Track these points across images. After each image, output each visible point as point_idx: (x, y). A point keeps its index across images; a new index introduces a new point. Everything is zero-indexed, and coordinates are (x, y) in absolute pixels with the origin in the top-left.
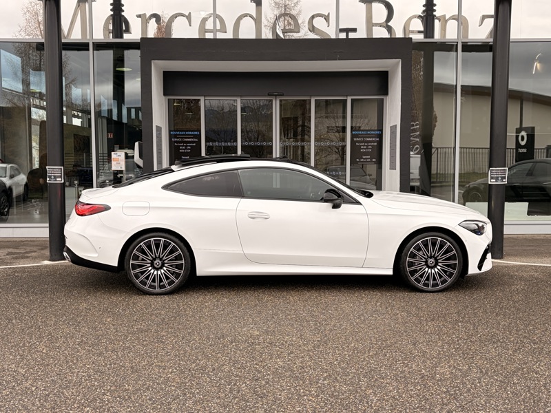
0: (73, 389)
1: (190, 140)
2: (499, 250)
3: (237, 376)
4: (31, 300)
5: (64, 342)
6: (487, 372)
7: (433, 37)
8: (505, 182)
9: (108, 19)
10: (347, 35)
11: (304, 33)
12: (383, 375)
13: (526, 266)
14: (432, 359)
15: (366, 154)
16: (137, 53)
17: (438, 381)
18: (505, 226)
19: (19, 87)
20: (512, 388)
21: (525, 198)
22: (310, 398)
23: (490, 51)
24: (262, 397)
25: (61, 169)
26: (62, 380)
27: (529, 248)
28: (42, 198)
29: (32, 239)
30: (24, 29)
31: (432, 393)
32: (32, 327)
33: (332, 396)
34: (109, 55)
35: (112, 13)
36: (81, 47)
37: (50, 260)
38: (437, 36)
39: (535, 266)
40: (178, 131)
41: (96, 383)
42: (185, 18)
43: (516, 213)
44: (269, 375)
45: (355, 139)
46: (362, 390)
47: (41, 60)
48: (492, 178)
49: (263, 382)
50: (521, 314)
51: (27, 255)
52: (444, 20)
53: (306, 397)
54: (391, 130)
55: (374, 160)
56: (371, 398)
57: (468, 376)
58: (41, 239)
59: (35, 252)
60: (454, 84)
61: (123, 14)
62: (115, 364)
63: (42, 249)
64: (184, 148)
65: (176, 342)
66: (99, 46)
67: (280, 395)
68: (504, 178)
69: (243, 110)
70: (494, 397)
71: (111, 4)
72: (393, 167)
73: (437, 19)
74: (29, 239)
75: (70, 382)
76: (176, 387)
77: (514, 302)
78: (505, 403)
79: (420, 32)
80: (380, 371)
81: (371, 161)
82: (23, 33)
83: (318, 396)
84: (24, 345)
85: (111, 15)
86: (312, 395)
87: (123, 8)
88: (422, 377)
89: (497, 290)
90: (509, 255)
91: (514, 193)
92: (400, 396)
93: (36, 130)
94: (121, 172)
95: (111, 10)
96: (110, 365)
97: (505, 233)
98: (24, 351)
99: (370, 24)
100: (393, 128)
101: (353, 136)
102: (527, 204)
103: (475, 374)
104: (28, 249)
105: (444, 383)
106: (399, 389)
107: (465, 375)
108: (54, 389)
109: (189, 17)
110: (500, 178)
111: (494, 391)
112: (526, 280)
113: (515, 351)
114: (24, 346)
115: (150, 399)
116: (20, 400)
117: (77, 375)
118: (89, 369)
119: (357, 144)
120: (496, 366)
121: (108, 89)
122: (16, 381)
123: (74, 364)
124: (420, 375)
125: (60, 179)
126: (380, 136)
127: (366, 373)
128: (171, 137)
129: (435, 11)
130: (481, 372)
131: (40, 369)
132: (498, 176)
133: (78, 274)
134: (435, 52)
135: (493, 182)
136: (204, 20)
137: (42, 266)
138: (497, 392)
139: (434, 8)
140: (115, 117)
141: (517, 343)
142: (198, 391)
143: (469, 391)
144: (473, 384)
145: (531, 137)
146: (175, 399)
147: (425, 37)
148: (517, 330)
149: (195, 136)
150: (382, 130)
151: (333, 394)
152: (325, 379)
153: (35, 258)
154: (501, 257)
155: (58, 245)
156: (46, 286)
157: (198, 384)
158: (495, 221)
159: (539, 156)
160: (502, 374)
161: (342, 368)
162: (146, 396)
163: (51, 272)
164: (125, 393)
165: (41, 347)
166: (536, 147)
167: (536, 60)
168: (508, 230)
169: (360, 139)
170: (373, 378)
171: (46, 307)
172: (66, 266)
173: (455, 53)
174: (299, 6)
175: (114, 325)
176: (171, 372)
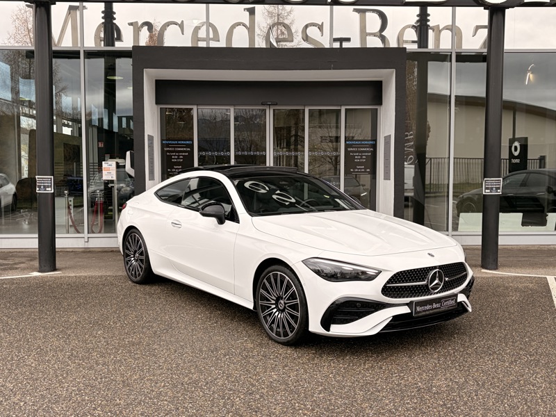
0: (62, 404)
1: (182, 149)
2: (494, 260)
3: (231, 390)
4: (19, 312)
5: (53, 356)
6: (483, 385)
7: (427, 47)
8: (500, 192)
9: (99, 27)
10: (341, 45)
11: (298, 43)
12: (379, 388)
13: (520, 278)
14: (428, 371)
15: (360, 164)
16: (129, 61)
17: (435, 393)
18: (499, 237)
19: (8, 96)
20: (508, 400)
21: (518, 209)
22: (306, 412)
23: (484, 61)
24: (256, 412)
25: (51, 178)
26: (51, 395)
27: (523, 259)
28: (31, 208)
29: (20, 250)
30: (13, 37)
31: (429, 407)
32: (20, 340)
34: (100, 63)
35: (103, 21)
36: (72, 55)
37: (39, 272)
38: (431, 46)
39: (530, 277)
40: (170, 140)
41: (86, 398)
42: (177, 27)
43: (510, 223)
44: (263, 388)
45: (349, 149)
46: (358, 404)
47: (30, 68)
48: (487, 188)
49: (258, 396)
50: (517, 326)
51: (16, 266)
52: (438, 30)
53: (301, 411)
54: (385, 140)
55: (368, 170)
56: (367, 412)
57: (464, 389)
58: (30, 250)
59: (23, 263)
60: (448, 94)
61: (114, 21)
62: (106, 378)
63: (31, 260)
64: (176, 157)
65: (168, 355)
66: (91, 54)
67: (275, 409)
68: (499, 188)
69: (236, 119)
70: (490, 410)
71: (103, 12)
72: (387, 177)
73: (431, 28)
75: (60, 396)
76: (169, 402)
77: (510, 313)
79: (413, 42)
80: (376, 384)
81: (365, 172)
82: (12, 41)
83: (313, 410)
84: (12, 358)
85: (103, 23)
86: (307, 409)
87: (115, 16)
88: (418, 391)
89: (493, 301)
90: (504, 266)
91: (509, 204)
92: (397, 410)
93: (25, 138)
94: (112, 182)
95: (103, 18)
96: (101, 378)
97: (499, 244)
98: (12, 365)
99: (364, 34)
100: (387, 139)
101: (347, 146)
102: (521, 214)
103: (471, 386)
104: (17, 260)
105: (441, 396)
106: (396, 402)
107: (461, 388)
108: (43, 404)
109: (181, 26)
110: (494, 189)
111: (491, 404)
112: (521, 291)
113: (511, 363)
114: (13, 360)
117: (67, 390)
118: (79, 383)
119: (351, 154)
120: (493, 378)
121: (99, 98)
122: (3, 396)
123: (64, 378)
124: (416, 388)
125: (50, 189)
126: (375, 146)
127: (362, 386)
128: (163, 146)
129: (429, 21)
130: (478, 385)
131: (29, 383)
132: (493, 187)
133: (67, 285)
134: (429, 63)
135: (487, 192)
136: (197, 29)
137: (31, 277)
138: (494, 404)
139: (428, 18)
140: (106, 127)
141: (513, 355)
142: (191, 405)
143: (466, 403)
144: (469, 397)
145: (524, 148)
147: (419, 47)
148: (513, 342)
149: (187, 146)
150: (376, 141)
151: (328, 408)
152: (320, 393)
153: (23, 269)
154: (496, 269)
155: (48, 255)
156: (35, 298)
157: (190, 398)
158: (490, 232)
159: (533, 166)
160: (498, 387)
161: (338, 381)
162: (138, 411)
163: (41, 284)
164: (116, 408)
165: (30, 361)
166: (529, 158)
167: (529, 71)
168: (502, 241)
169: (354, 149)
170: (369, 391)
171: (35, 320)
172: (55, 278)
173: (449, 63)
174: (292, 16)
175: (104, 338)
176: (164, 386)
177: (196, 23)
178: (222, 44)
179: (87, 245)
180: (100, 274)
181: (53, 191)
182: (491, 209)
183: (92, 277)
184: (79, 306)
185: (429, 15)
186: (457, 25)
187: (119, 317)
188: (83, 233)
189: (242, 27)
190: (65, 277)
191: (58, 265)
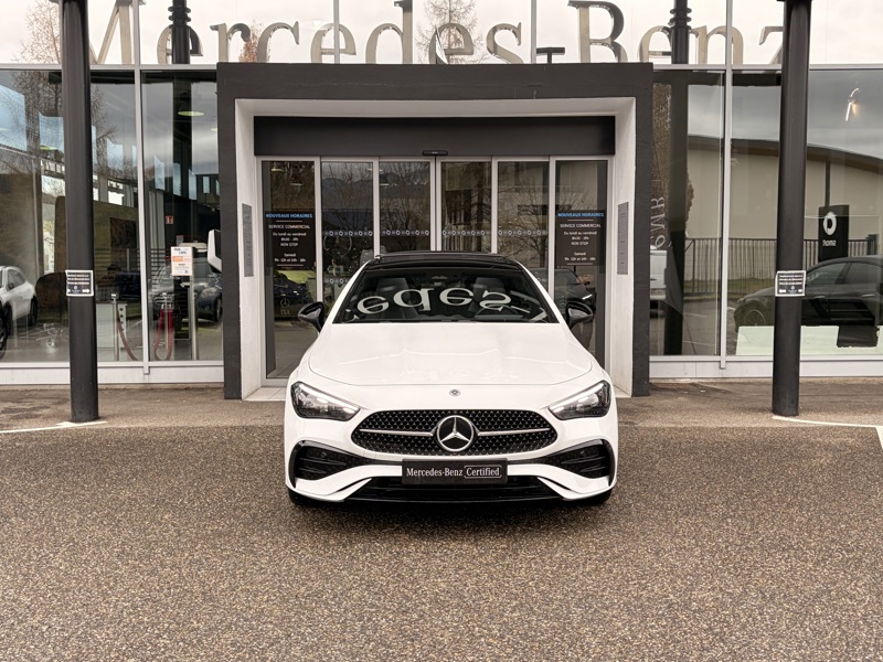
0: (108, 629)
1: (296, 227)
2: (793, 402)
3: (373, 606)
4: (40, 486)
5: (94, 553)
6: (772, 598)
7: (686, 62)
8: (802, 293)
9: (165, 32)
10: (549, 59)
11: (481, 56)
12: (607, 602)
13: (834, 428)
14: (686, 576)
16: (212, 87)
17: (695, 611)
18: (801, 364)
19: (22, 144)
20: (812, 622)
21: (832, 319)
22: (491, 640)
23: (778, 84)
24: (412, 640)
25: (89, 274)
26: (91, 614)
27: (839, 399)
28: (60, 321)
29: (43, 388)
30: (29, 49)
31: (685, 632)
32: (42, 529)
33: (525, 637)
34: (166, 90)
35: (171, 23)
36: (122, 77)
37: (72, 421)
38: (693, 60)
39: (849, 427)
40: (277, 213)
41: (145, 619)
42: (289, 31)
43: (819, 342)
44: (424, 603)
45: (562, 226)
46: (573, 628)
47: (57, 99)
48: (781, 287)
49: (415, 616)
50: (827, 505)
51: (35, 413)
52: (704, 35)
53: (483, 640)
54: (619, 210)
55: (593, 259)
56: (587, 640)
57: (742, 604)
58: (58, 387)
59: (47, 407)
60: (721, 136)
61: (189, 24)
62: (176, 587)
63: (59, 403)
64: (288, 239)
65: (275, 551)
66: (151, 77)
67: (442, 636)
68: (800, 287)
69: (383, 178)
70: (783, 637)
71: (170, 9)
72: (622, 270)
73: (693, 32)
74: (38, 388)
75: (104, 617)
76: (276, 625)
77: (816, 485)
78: (801, 647)
79: (665, 54)
80: (602, 596)
81: (588, 260)
82: (28, 55)
83: (502, 637)
84: (30, 557)
85: (170, 27)
86: (493, 637)
87: (189, 15)
88: (669, 607)
89: (790, 465)
90: (809, 410)
91: (816, 311)
92: (635, 637)
93: (49, 211)
94: (186, 279)
95: (170, 18)
96: (169, 589)
97: (801, 375)
98: (29, 568)
99: (586, 42)
100: (623, 208)
101: (558, 221)
102: (837, 328)
103: (753, 600)
104: (37, 403)
105: (705, 615)
106: (633, 625)
107: (737, 602)
108: (78, 629)
109: (295, 30)
110: (793, 288)
111: (784, 627)
112: (835, 450)
113: (817, 563)
114: (30, 560)
115: (233, 645)
116: (23, 646)
117: (115, 606)
118: (134, 596)
119: (566, 233)
120: (788, 587)
121: (166, 145)
122: (16, 616)
123: (111, 588)
124: (666, 603)
125: (88, 291)
126: (603, 221)
127: (580, 600)
128: (266, 222)
129: (689, 19)
130: (764, 597)
131: (56, 596)
132: (791, 285)
133: (117, 442)
134: (690, 87)
135: (781, 293)
136: (320, 35)
137: (58, 430)
138: (788, 628)
139: (689, 15)
140: (177, 191)
141: (821, 550)
142: (309, 630)
143: (744, 627)
144: (750, 616)
145: (843, 222)
146: (272, 644)
147: (674, 62)
148: (820, 530)
149: (305, 221)
150: (605, 212)
151: (526, 634)
152: (514, 611)
153: (47, 417)
154: (795, 414)
155: (86, 395)
156: (65, 463)
157: (309, 619)
158: (786, 356)
159: (856, 252)
160: (796, 601)
161: (542, 593)
162: (226, 639)
163: (74, 440)
164: (192, 635)
165: (57, 561)
166: (850, 238)
167: (851, 99)
168: (805, 371)
169: (570, 226)
170: (590, 607)
171: (65, 497)
172: (97, 431)
173: (722, 88)
174: (472, 13)
175: (174, 525)
176: (268, 601)
177: (319, 26)
178: (360, 58)
179: (148, 380)
180: (168, 425)
181: (92, 294)
182: (787, 320)
183: (155, 429)
184: (134, 475)
185: (690, 11)
186: (733, 25)
187: (198, 491)
188: (142, 359)
189: (390, 32)
190: (112, 430)
191: (101, 411)
